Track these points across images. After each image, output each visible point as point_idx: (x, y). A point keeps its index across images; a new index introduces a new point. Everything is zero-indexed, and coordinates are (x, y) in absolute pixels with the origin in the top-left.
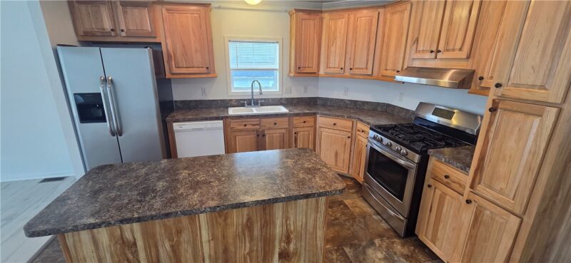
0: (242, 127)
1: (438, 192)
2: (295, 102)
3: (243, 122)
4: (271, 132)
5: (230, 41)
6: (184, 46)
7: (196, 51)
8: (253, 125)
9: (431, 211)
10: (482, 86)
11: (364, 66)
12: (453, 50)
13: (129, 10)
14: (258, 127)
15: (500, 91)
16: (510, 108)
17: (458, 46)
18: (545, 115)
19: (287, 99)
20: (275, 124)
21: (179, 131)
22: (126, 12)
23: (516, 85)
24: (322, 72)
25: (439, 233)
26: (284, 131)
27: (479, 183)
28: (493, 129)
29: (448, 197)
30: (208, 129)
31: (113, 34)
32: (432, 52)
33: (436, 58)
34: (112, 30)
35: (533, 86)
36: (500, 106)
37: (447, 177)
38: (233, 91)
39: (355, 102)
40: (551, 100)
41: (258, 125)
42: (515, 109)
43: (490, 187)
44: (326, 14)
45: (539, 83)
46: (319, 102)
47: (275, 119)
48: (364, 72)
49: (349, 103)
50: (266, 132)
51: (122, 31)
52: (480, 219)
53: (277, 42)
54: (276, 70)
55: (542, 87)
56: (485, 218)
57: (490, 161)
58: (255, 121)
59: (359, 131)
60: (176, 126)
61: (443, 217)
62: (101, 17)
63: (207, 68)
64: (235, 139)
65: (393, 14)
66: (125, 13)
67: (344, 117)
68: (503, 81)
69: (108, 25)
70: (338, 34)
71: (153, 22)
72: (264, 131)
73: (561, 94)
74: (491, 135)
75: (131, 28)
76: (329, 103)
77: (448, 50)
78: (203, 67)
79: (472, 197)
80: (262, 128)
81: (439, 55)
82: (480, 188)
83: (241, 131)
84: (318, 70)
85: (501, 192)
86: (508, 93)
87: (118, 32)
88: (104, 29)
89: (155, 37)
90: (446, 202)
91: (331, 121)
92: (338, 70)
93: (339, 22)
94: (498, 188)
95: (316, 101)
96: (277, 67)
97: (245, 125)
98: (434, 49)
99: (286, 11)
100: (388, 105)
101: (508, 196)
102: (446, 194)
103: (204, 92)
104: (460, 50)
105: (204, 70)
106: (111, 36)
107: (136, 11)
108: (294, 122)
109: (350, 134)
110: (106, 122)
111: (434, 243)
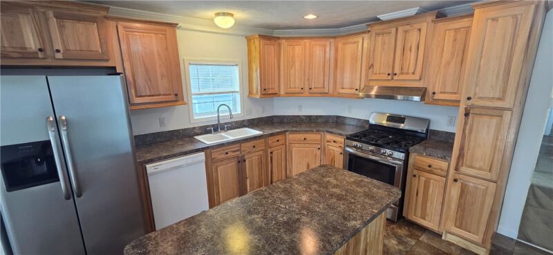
0: (223, 156)
1: (423, 179)
2: (256, 122)
3: (224, 150)
4: (250, 155)
5: (190, 64)
6: (147, 70)
7: (162, 76)
8: (234, 152)
9: (417, 195)
10: (435, 98)
11: (322, 86)
12: (408, 73)
13: (68, 24)
14: (238, 153)
15: (470, 102)
16: (478, 112)
17: (411, 71)
18: (504, 116)
19: (249, 120)
20: (254, 147)
21: (153, 174)
22: (64, 26)
23: (481, 98)
24: (282, 92)
25: (428, 210)
26: (261, 153)
27: (462, 166)
28: (468, 127)
29: (432, 181)
30: (189, 165)
31: (40, 55)
32: (389, 74)
33: (392, 79)
34: (40, 50)
35: (493, 98)
36: (471, 112)
37: (430, 166)
38: (195, 118)
39: (309, 117)
40: (507, 106)
41: (238, 151)
42: (483, 113)
43: (471, 167)
44: (283, 41)
45: (497, 96)
46: (275, 120)
47: (254, 142)
48: (321, 90)
49: (304, 118)
50: (246, 157)
51: (58, 51)
52: (466, 191)
53: (237, 65)
54: (237, 92)
55: (499, 99)
56: (470, 189)
57: (468, 149)
58: (236, 147)
59: (328, 142)
60: (150, 168)
61: (429, 197)
62: (21, 31)
63: (176, 95)
64: (217, 171)
65: (345, 44)
66: (61, 27)
67: (313, 131)
68: (471, 96)
69: (32, 43)
70: (297, 59)
71: (104, 42)
72: (244, 156)
73: (512, 103)
74: (467, 132)
75: (72, 47)
76: (285, 120)
77: (402, 73)
78: (170, 95)
79: (457, 177)
80: (243, 153)
81: (395, 78)
82: (463, 169)
83: (222, 160)
84: (279, 91)
85: (480, 169)
86: (476, 103)
87: (49, 52)
88: (25, 48)
89: (107, 60)
90: (431, 185)
91: (301, 136)
92: (298, 90)
93: (297, 48)
94: (478, 166)
95: (273, 119)
96: (237, 89)
97: (227, 153)
98: (390, 72)
99: (243, 36)
100: (338, 117)
101: (485, 170)
102: (430, 179)
103: (162, 123)
104: (413, 73)
105: (172, 98)
106: (38, 58)
107: (80, 26)
108: (270, 142)
109: (319, 146)
110: (59, 180)
111: (424, 219)
